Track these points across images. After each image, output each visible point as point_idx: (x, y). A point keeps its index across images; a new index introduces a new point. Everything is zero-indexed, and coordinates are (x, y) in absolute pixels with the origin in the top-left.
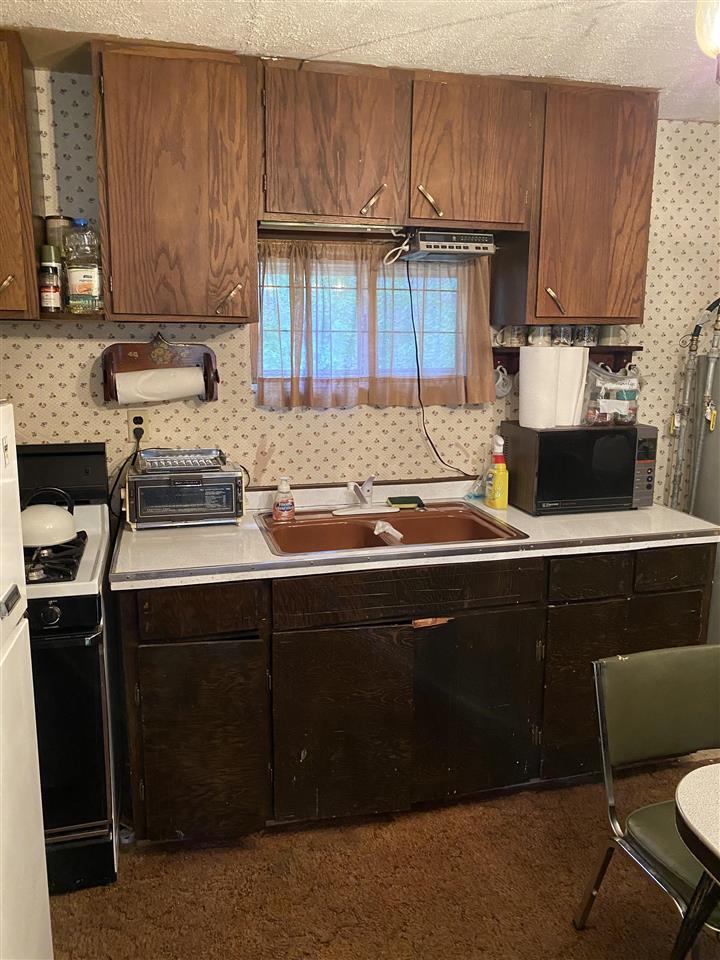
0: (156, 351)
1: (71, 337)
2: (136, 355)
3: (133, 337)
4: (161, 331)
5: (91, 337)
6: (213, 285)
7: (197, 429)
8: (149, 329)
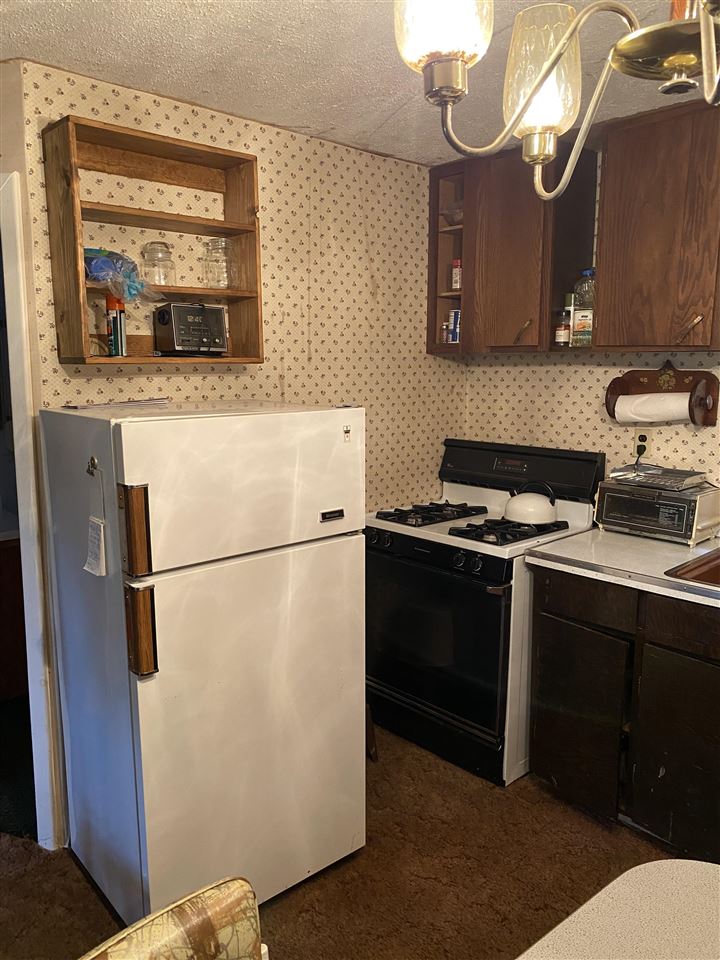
0: (663, 377)
1: (599, 365)
2: (646, 380)
3: (647, 364)
4: (671, 358)
5: (614, 365)
6: (677, 317)
7: (693, 452)
8: (663, 357)
